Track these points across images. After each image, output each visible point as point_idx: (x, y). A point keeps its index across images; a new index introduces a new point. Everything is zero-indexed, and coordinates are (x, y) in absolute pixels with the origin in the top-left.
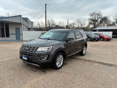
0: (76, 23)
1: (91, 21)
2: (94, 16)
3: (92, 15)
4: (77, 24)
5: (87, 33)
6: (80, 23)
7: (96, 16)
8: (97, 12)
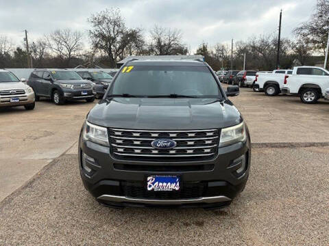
0: (52, 42)
1: (98, 39)
2: (104, 25)
3: (100, 23)
4: (55, 46)
5: (87, 72)
6: (65, 44)
7: (111, 27)
8: (111, 16)
